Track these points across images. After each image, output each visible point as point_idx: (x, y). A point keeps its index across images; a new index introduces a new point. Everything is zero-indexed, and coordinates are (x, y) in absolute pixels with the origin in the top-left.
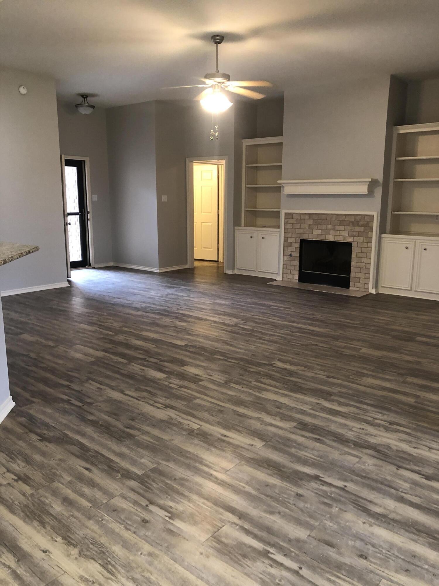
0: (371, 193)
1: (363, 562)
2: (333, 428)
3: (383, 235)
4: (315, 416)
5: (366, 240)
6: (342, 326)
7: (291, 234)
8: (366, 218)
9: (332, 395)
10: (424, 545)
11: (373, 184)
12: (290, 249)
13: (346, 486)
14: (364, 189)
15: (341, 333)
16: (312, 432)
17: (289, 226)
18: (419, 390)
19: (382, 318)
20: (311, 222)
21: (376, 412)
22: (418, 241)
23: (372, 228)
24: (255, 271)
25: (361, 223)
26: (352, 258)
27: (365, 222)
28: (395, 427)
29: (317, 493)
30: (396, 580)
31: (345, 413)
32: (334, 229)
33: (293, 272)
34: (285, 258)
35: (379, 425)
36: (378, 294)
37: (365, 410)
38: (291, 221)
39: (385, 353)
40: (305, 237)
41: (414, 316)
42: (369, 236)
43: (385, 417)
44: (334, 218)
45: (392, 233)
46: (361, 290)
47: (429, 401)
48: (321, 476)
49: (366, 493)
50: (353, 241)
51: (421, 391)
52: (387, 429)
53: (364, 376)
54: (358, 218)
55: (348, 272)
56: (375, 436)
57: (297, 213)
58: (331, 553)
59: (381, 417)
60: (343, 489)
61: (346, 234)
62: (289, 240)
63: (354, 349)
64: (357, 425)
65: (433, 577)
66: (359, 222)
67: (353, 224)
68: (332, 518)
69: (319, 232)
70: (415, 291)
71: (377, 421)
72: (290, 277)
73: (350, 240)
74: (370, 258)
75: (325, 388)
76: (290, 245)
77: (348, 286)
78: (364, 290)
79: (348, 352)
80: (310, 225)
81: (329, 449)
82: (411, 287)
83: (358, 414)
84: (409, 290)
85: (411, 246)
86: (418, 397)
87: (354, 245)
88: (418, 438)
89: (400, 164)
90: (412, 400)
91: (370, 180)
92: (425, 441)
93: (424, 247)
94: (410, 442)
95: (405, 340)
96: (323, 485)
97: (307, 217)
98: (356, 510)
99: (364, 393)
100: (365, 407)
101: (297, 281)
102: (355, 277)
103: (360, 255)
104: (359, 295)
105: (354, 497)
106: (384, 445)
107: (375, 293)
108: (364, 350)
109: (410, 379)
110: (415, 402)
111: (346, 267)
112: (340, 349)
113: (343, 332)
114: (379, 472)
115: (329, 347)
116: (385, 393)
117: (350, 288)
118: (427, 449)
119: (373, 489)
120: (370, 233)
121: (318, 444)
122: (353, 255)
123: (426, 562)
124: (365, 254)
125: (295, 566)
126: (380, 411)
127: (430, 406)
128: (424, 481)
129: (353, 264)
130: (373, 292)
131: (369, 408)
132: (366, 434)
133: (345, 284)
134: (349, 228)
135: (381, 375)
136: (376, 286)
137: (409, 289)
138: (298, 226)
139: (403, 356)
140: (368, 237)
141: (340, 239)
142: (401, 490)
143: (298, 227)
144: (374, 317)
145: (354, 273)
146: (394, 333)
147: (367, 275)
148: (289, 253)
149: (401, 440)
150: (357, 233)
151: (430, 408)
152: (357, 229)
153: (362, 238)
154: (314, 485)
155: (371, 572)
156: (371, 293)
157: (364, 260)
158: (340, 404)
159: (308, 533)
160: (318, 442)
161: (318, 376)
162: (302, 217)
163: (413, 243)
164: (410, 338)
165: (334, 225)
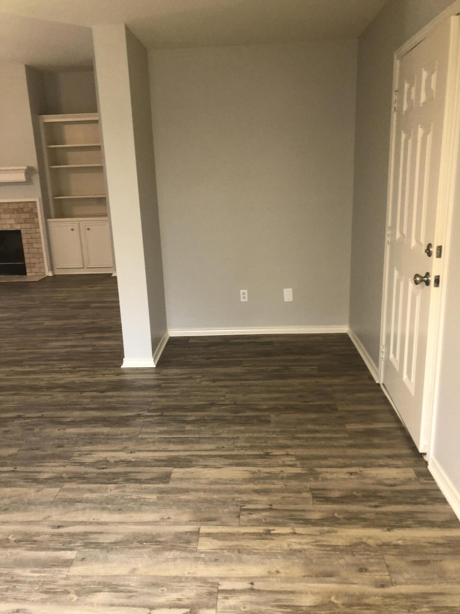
0: (29, 180)
1: (61, 449)
2: (27, 383)
3: (49, 220)
4: (10, 380)
5: (33, 226)
6: (24, 308)
8: (29, 205)
9: (23, 362)
10: (101, 427)
11: (29, 172)
13: (43, 415)
14: (22, 177)
15: (23, 314)
16: (11, 391)
18: (95, 341)
19: (59, 295)
21: (61, 364)
22: (81, 223)
26: (24, 245)
27: (29, 209)
28: (78, 369)
29: (21, 426)
30: (83, 450)
31: (37, 371)
35: (65, 372)
36: (55, 276)
37: (52, 365)
39: (66, 321)
41: (89, 289)
43: (70, 365)
45: (57, 217)
46: (38, 274)
47: (103, 346)
48: (22, 415)
49: (59, 414)
51: (96, 341)
52: (71, 372)
53: (50, 342)
55: (23, 259)
56: (63, 379)
58: (37, 453)
59: (65, 366)
60: (42, 417)
63: (39, 324)
64: (46, 376)
65: (108, 440)
68: (34, 435)
70: (88, 268)
71: (63, 369)
74: (41, 243)
75: (18, 358)
77: (25, 273)
78: (41, 274)
79: (32, 328)
81: (26, 397)
82: (84, 265)
83: (47, 369)
84: (80, 268)
85: (76, 227)
86: (94, 346)
87: (23, 232)
88: (94, 371)
89: (52, 152)
90: (89, 349)
91: (25, 168)
92: (100, 372)
93: (87, 227)
94: (89, 375)
95: (82, 309)
96: (25, 420)
98: (53, 425)
99: (51, 353)
100: (52, 362)
104: (37, 279)
105: (50, 419)
106: (70, 383)
107: (52, 275)
108: (47, 323)
109: (87, 335)
110: (92, 350)
111: (19, 254)
112: (26, 327)
113: (26, 313)
114: (67, 399)
115: (14, 327)
116: (68, 350)
117: (28, 274)
118: (101, 376)
119: (64, 410)
121: (16, 397)
122: (24, 241)
123: (103, 434)
124: (35, 239)
125: (11, 469)
126: (65, 362)
127: (104, 349)
128: (100, 394)
129: (26, 251)
130: (50, 274)
131: (56, 362)
132: (55, 380)
133: (22, 271)
134: (15, 216)
135: (65, 338)
136: (52, 268)
137: (81, 266)
139: (80, 320)
140: (34, 223)
142: (84, 404)
144: (53, 295)
145: (28, 259)
146: (71, 305)
147: (41, 259)
149: (82, 376)
150: (24, 220)
151: (104, 351)
152: (23, 216)
154: (17, 422)
155: (67, 452)
156: (48, 276)
157: (35, 245)
158: (31, 366)
159: (18, 449)
160: (16, 396)
161: (8, 351)
163: (77, 224)
164: (85, 306)
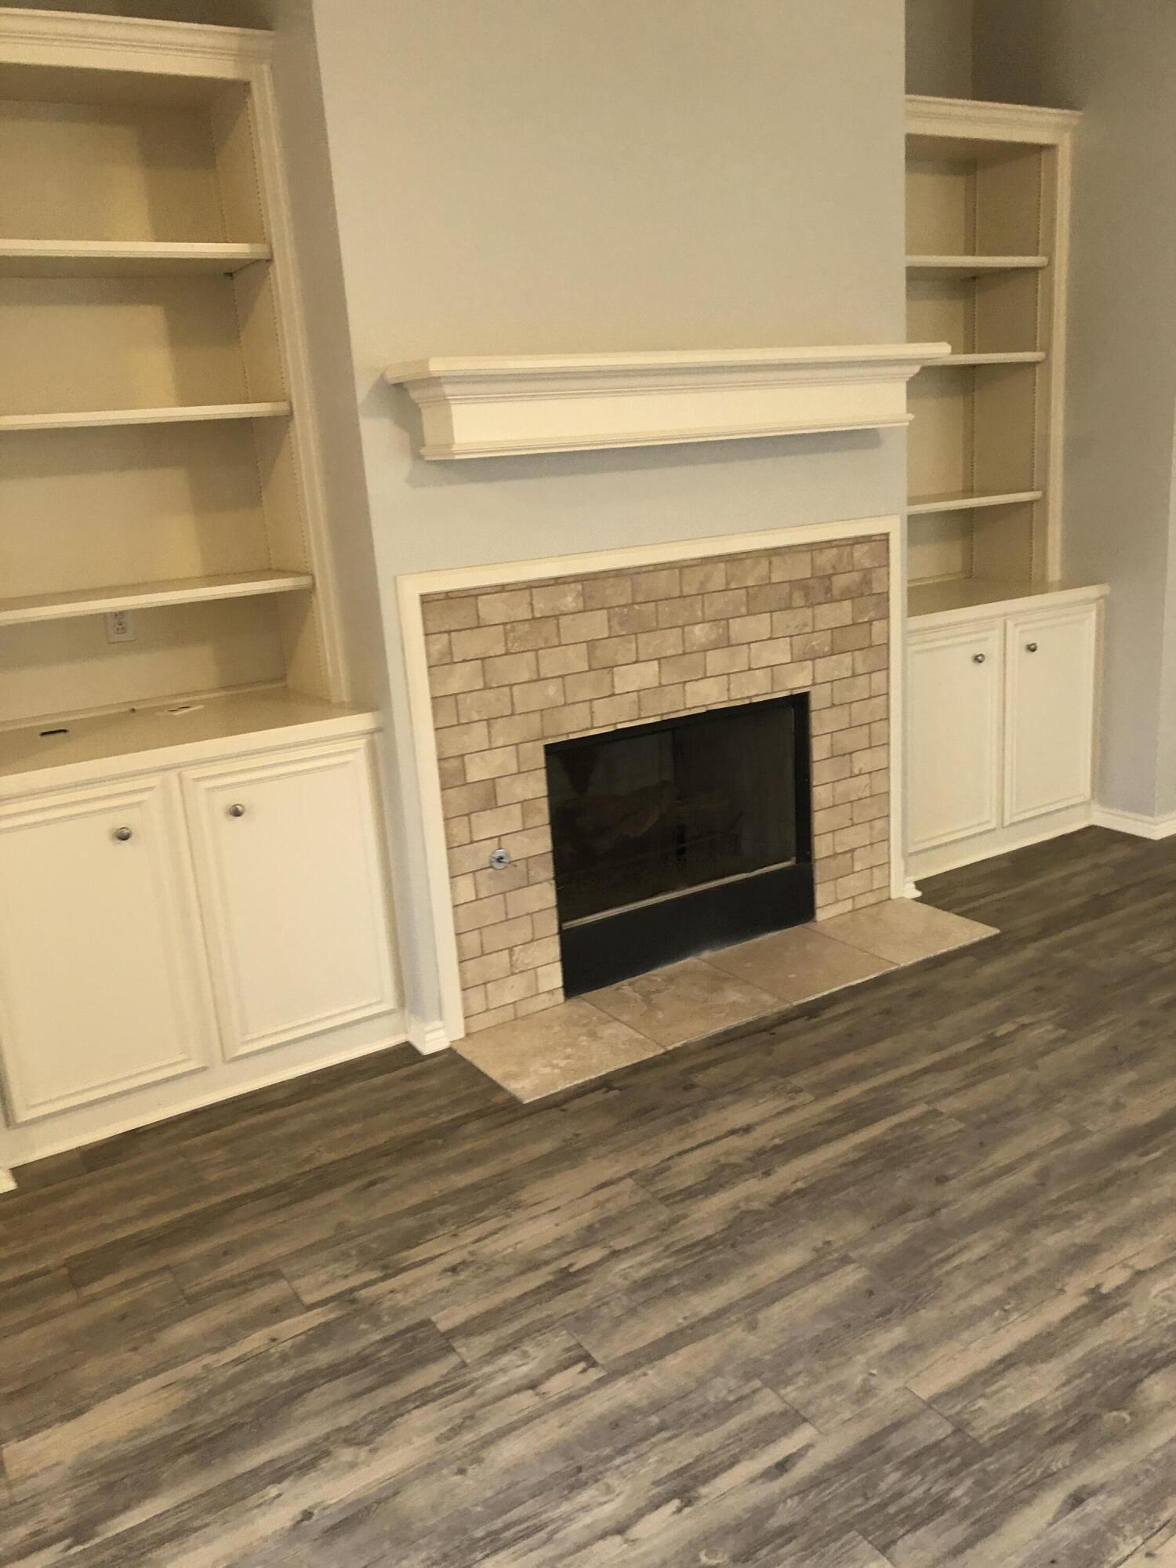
7: (480, 730)
12: (488, 825)
17: (460, 679)
20: (596, 624)
23: (885, 597)
24: (204, 1069)
25: (840, 582)
32: (725, 643)
33: (523, 957)
34: (466, 887)
38: (470, 644)
40: (576, 725)
42: (877, 640)
44: (718, 580)
50: (814, 684)
54: (825, 559)
57: (502, 588)
61: (779, 653)
62: (477, 771)
66: (829, 577)
67: (806, 596)
69: (646, 674)
72: (511, 991)
73: (796, 681)
76: (489, 797)
80: (591, 644)
97: (570, 600)
101: (560, 996)
102: (835, 855)
103: (848, 741)
120: (877, 626)
138: (521, 669)
141: (756, 689)
143: (526, 677)
148: (488, 851)
153: (847, 659)
162: (541, 607)
165: (722, 620)
